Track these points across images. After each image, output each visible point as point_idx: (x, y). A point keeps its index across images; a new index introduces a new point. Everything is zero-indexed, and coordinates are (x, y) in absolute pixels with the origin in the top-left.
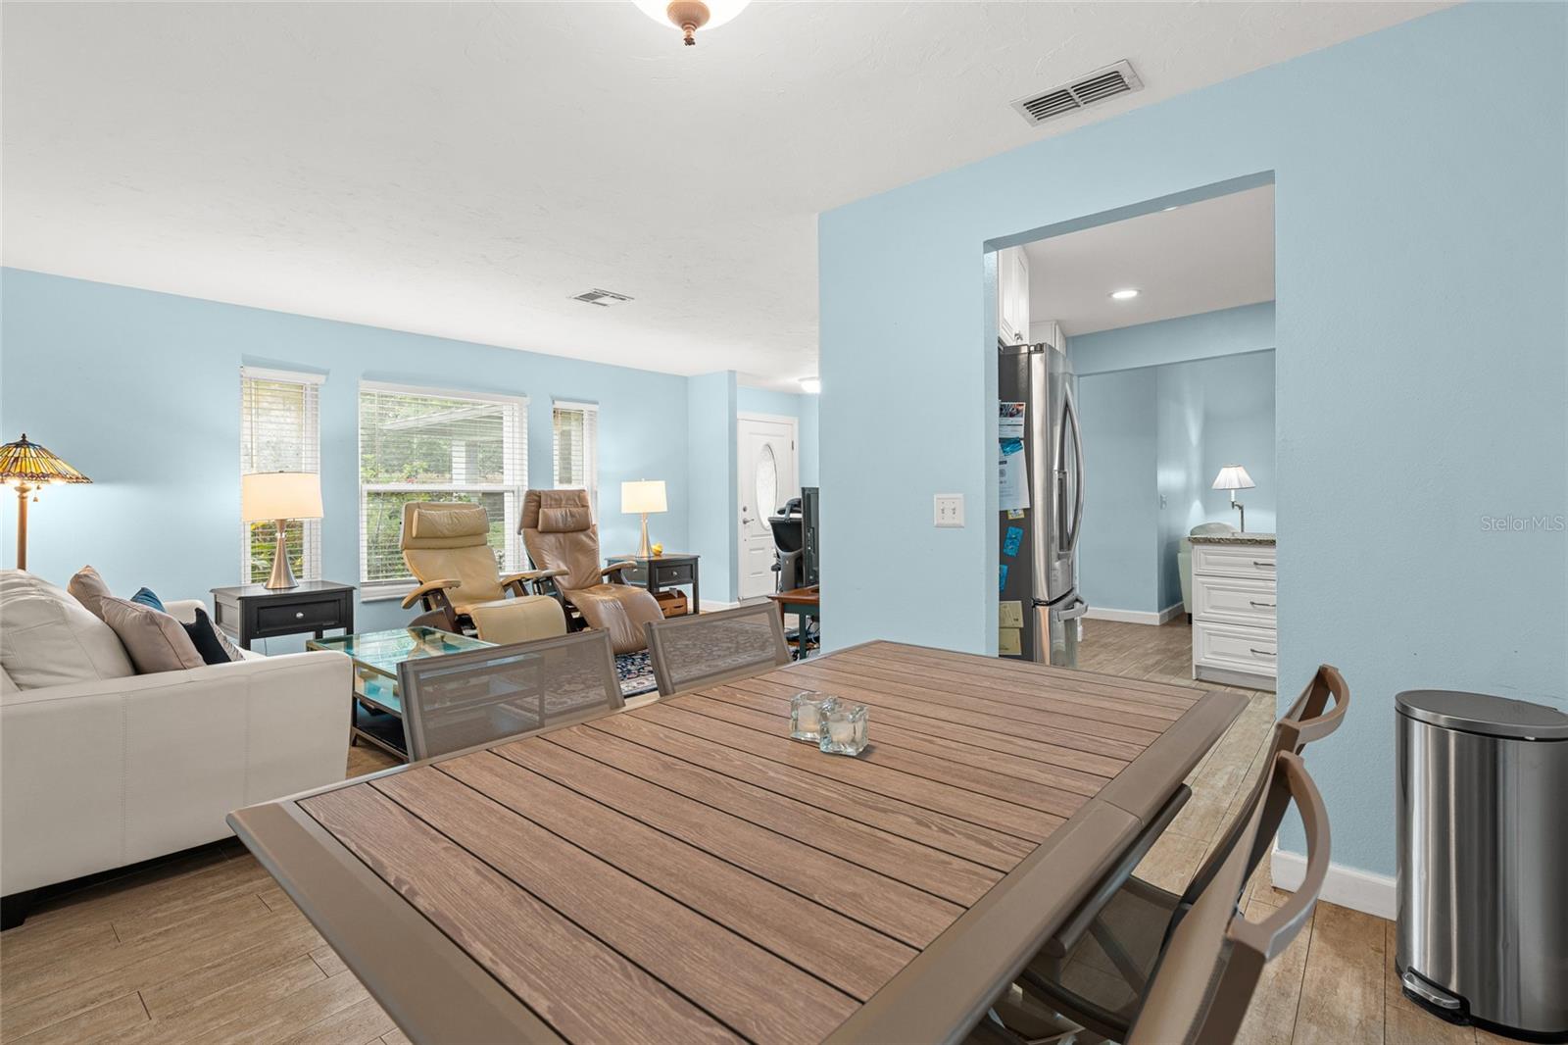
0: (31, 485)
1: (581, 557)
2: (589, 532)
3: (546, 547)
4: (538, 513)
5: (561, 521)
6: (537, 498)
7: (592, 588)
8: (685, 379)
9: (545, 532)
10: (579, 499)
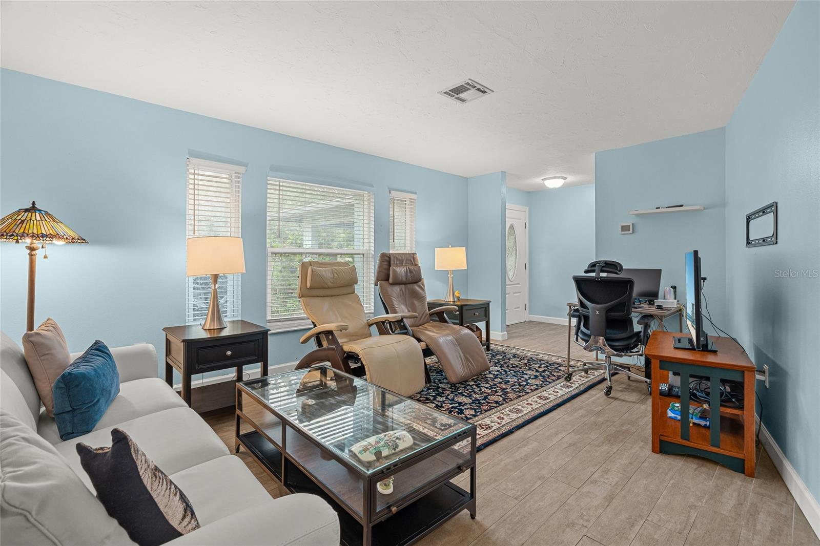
0: (37, 243)
1: (416, 302)
2: (420, 283)
3: (395, 295)
4: (389, 270)
5: (404, 275)
6: (387, 259)
7: (425, 325)
8: (467, 179)
9: (394, 284)
10: (410, 259)
